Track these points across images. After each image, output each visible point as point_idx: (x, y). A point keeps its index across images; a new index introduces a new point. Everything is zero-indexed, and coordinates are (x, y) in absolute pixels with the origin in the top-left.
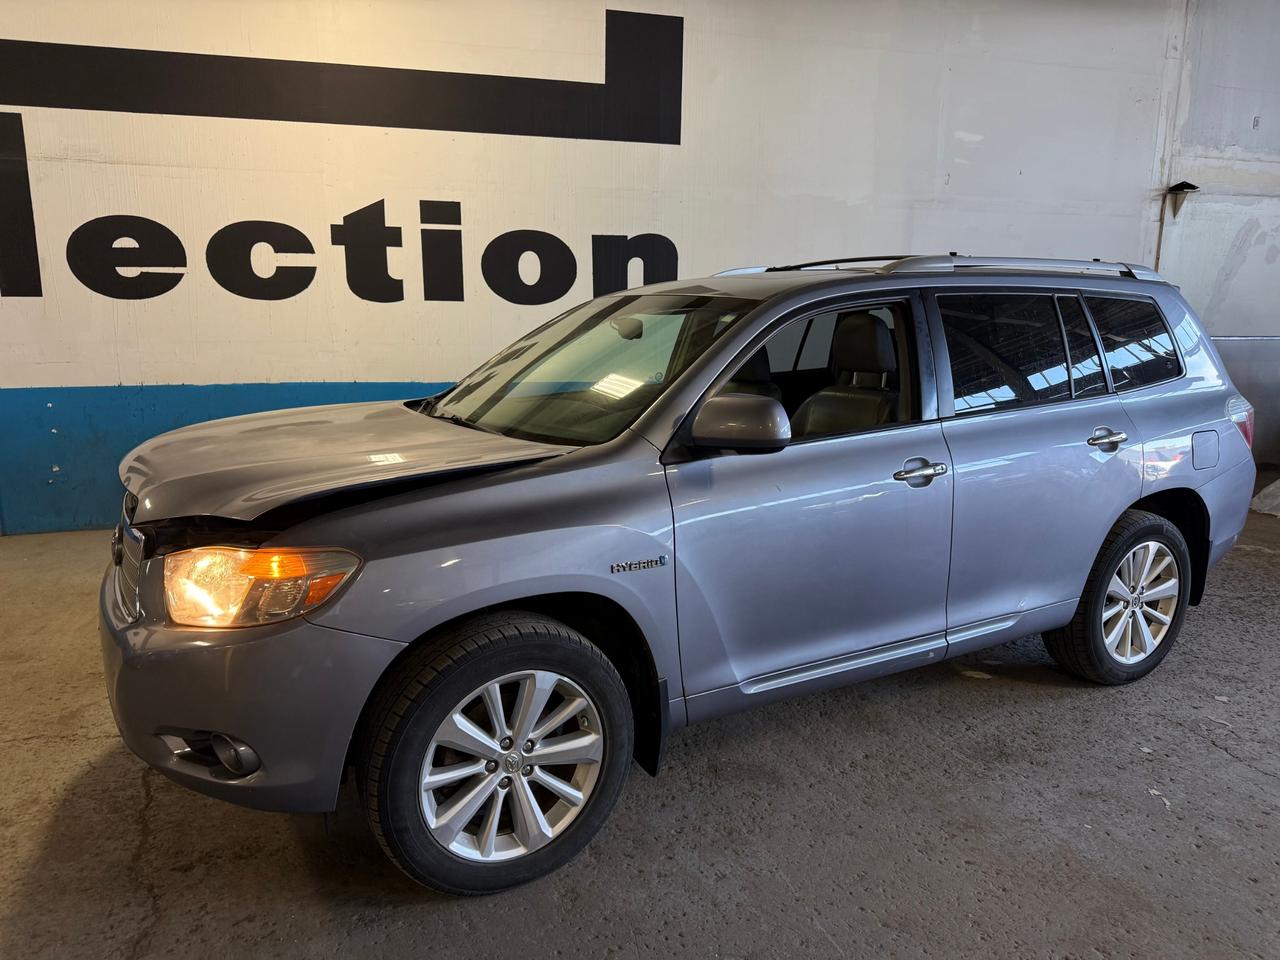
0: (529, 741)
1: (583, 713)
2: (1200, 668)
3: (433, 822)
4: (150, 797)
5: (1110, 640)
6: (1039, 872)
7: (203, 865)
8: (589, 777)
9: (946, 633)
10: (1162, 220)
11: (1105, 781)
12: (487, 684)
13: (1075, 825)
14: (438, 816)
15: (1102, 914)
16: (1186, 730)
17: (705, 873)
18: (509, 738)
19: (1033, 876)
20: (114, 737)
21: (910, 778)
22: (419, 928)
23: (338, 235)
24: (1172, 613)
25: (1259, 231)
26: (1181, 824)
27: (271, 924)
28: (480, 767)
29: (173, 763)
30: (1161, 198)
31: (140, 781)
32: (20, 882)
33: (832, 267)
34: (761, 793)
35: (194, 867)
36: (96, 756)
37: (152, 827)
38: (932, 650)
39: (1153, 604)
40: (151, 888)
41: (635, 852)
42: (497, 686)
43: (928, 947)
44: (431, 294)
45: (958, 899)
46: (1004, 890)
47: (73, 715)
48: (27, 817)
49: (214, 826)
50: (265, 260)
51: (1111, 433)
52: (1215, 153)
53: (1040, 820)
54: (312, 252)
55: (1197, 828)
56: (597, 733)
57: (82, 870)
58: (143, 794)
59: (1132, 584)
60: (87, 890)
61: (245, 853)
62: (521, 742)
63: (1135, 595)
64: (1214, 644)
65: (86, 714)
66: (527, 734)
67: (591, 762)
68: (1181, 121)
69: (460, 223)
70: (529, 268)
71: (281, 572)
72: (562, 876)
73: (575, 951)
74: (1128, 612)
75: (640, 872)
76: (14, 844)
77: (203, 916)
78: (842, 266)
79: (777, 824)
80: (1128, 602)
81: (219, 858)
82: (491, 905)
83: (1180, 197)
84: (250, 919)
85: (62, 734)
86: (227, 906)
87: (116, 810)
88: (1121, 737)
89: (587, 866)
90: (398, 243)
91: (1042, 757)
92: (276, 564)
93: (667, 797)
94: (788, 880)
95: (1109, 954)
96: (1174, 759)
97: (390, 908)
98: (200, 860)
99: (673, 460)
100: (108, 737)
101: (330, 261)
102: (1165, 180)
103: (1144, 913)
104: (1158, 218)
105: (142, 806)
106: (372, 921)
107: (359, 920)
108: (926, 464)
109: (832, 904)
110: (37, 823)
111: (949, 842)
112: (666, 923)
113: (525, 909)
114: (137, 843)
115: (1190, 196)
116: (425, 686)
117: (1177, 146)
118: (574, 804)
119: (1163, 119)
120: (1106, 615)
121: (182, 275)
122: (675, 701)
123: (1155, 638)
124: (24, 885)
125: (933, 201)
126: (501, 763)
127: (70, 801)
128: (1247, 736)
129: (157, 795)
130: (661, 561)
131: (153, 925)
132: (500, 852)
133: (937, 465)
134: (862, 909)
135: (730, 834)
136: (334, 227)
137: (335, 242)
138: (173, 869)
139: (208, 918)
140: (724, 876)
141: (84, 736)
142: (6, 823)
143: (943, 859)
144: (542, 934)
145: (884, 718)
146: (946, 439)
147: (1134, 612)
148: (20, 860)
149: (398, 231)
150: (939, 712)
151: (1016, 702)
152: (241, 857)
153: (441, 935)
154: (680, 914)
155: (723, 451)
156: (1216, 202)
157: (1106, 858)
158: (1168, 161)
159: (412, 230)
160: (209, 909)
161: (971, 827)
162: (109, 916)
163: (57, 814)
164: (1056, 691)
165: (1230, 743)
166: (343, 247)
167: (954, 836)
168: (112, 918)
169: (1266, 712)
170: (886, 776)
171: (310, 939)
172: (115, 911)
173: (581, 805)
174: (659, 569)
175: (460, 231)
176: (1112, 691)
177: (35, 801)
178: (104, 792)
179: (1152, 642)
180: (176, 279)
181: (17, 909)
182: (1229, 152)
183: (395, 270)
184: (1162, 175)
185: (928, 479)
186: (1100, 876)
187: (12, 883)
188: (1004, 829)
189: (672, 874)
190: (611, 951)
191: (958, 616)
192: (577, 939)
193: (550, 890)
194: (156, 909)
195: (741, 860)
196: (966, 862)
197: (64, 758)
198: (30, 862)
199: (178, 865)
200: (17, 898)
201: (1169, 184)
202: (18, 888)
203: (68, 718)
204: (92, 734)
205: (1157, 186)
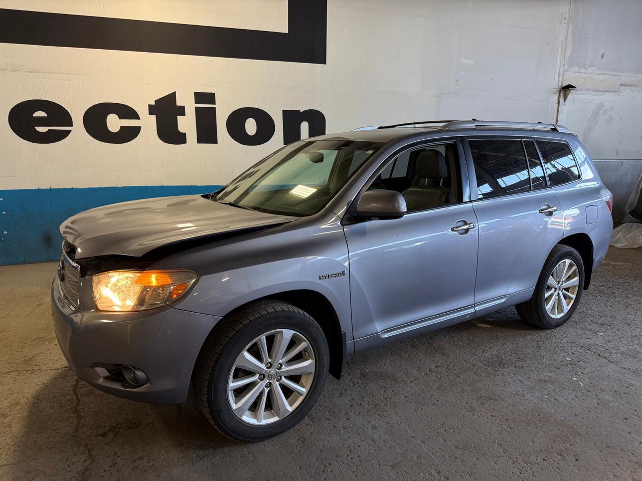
0: (280, 364)
1: (305, 350)
2: (588, 319)
3: (234, 406)
4: (78, 400)
5: (548, 307)
6: (525, 419)
7: (112, 433)
8: (308, 381)
9: (474, 305)
10: (559, 103)
11: (551, 374)
12: (259, 337)
13: (540, 396)
14: (236, 403)
15: (557, 437)
16: (586, 349)
17: (366, 426)
18: (270, 363)
19: (523, 421)
21: (459, 377)
22: (228, 459)
23: (152, 110)
24: (576, 294)
25: (604, 109)
26: (589, 394)
27: (152, 461)
28: (256, 378)
29: (101, 381)
30: (558, 92)
31: (72, 392)
32: (16, 445)
33: (412, 126)
34: (388, 386)
35: (107, 434)
36: (47, 380)
37: (82, 415)
38: (468, 314)
39: (567, 289)
40: (86, 445)
41: (330, 417)
42: (264, 337)
43: (479, 458)
44: (201, 140)
45: (489, 433)
46: (511, 428)
47: (31, 359)
48: (15, 412)
49: (114, 413)
50: (114, 123)
51: (549, 207)
52: (584, 70)
53: (523, 394)
54: (139, 119)
55: (596, 395)
56: (312, 359)
57: (48, 438)
58: (74, 397)
59: (558, 280)
60: (53, 448)
61: (133, 426)
62: (276, 365)
63: (559, 285)
64: (593, 308)
65: (38, 359)
66: (279, 360)
67: (310, 373)
68: (568, 55)
69: (215, 104)
70: (251, 127)
71: (158, 282)
72: (296, 430)
73: (307, 467)
74: (556, 293)
75: (334, 427)
76: (10, 426)
77: (116, 458)
78: (417, 126)
79: (398, 401)
80: (556, 289)
81: (119, 429)
82: (262, 446)
83: (567, 92)
84: (141, 458)
85: (27, 369)
86: (128, 452)
87: (61, 407)
88: (556, 354)
89: (308, 425)
90: (183, 114)
91: (520, 364)
92: (153, 279)
93: (342, 390)
94: (407, 428)
95: (564, 456)
96: (581, 363)
97: (211, 450)
98: (110, 430)
99: (347, 223)
100: (51, 370)
101: (148, 123)
102: (560, 84)
103: (577, 436)
104: (557, 102)
105: (75, 405)
106: (204, 456)
107: (197, 456)
108: (465, 223)
109: (430, 438)
110: (21, 415)
111: (481, 406)
112: (350, 451)
113: (280, 447)
114: (75, 422)
115: (572, 91)
116: (230, 338)
117: (566, 67)
118: (301, 395)
119: (559, 54)
120: (547, 295)
121: (71, 131)
122: (349, 343)
123: (568, 306)
124: (19, 446)
125: (450, 93)
126: (266, 376)
127: (37, 402)
128: (614, 351)
129: (82, 398)
130: (343, 273)
131: (91, 464)
132: (266, 420)
133: (471, 223)
134: (445, 440)
135: (376, 406)
136: (150, 106)
137: (151, 113)
138: (97, 436)
139: (119, 459)
140: (376, 427)
141: (39, 370)
142: (4, 416)
143: (479, 415)
144: (290, 459)
145: (443, 348)
146: (474, 211)
147: (558, 293)
148: (15, 434)
149: (183, 108)
150: (468, 344)
151: (504, 338)
152: (131, 428)
153: (239, 462)
154: (357, 446)
155: (372, 218)
156: (584, 94)
157: (556, 411)
158: (562, 74)
159: (191, 107)
160: (119, 454)
161: (491, 399)
162: (67, 460)
163: (31, 410)
164: (523, 332)
165: (607, 355)
166: (155, 116)
167: (483, 404)
168: (68, 461)
169: (621, 339)
170: (447, 375)
171: (173, 467)
172: (70, 457)
173: (305, 395)
174: (342, 277)
175: (215, 108)
176: (549, 332)
177: (18, 404)
178: (54, 398)
179: (567, 308)
180: (68, 133)
181: (17, 460)
182: (590, 70)
183: (181, 128)
184: (559, 81)
185: (467, 231)
186: (554, 420)
187: (12, 446)
188: (507, 399)
189: (350, 427)
190: (325, 466)
191: (480, 297)
192: (307, 461)
193: (291, 437)
194: (90, 456)
195: (382, 419)
196: (491, 416)
197: (30, 382)
198: (20, 435)
199: (99, 433)
200: (16, 453)
201: (562, 85)
202: (16, 448)
203: (28, 361)
204: (42, 369)
205: (556, 86)
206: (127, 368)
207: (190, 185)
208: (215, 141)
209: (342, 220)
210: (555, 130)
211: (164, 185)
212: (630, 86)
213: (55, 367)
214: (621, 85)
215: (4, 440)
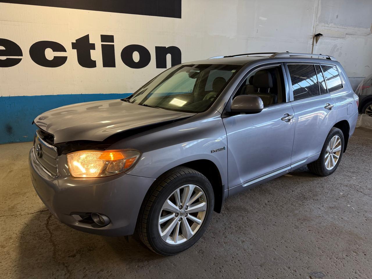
0: (187, 206)
1: (201, 197)
2: (345, 170)
3: (162, 234)
4: (51, 233)
5: (326, 164)
6: (329, 231)
7: (79, 254)
8: (203, 216)
9: (291, 164)
10: (313, 44)
11: (335, 203)
12: (176, 190)
13: (332, 217)
14: (162, 232)
15: (350, 241)
16: (349, 188)
17: (238, 241)
18: (181, 206)
19: (328, 233)
20: (30, 214)
21: (283, 207)
22: (159, 267)
23: (74, 46)
24: (339, 155)
25: (337, 48)
26: (360, 214)
27: (109, 271)
28: (174, 215)
29: (77, 224)
30: (313, 38)
31: (45, 228)
32: (16, 267)
34: (244, 215)
35: (76, 255)
36: (27, 221)
37: (56, 243)
38: (288, 170)
39: (335, 153)
40: (64, 264)
41: (214, 236)
42: (179, 190)
43: (309, 257)
44: (105, 65)
45: (311, 241)
46: (322, 237)
47: (13, 208)
48: (10, 244)
49: (77, 241)
50: (50, 54)
51: (329, 105)
52: (327, 25)
53: (323, 216)
54: (66, 51)
55: (364, 215)
56: (205, 202)
57: (37, 260)
58: (48, 232)
59: (331, 148)
60: (42, 267)
61: (92, 249)
62: (185, 207)
63: (331, 151)
64: (346, 163)
65: (17, 207)
66: (186, 204)
67: (204, 211)
68: (318, 16)
69: (114, 42)
70: (136, 57)
71: (114, 158)
72: (196, 246)
73: (210, 269)
74: (330, 155)
75: (219, 242)
76: (9, 254)
77: (85, 271)
79: (252, 224)
80: (330, 153)
81: (83, 251)
82: (178, 258)
83: (318, 38)
84: (102, 270)
85: (12, 215)
86: (92, 267)
87: (41, 239)
88: (333, 191)
89: (202, 242)
90: (94, 48)
91: (316, 198)
92: (112, 155)
94: (262, 240)
95: (357, 253)
96: (349, 196)
97: (146, 262)
98: (77, 252)
99: (225, 117)
100: (28, 214)
101: (72, 55)
102: (314, 33)
103: (361, 240)
104: (312, 44)
105: (50, 237)
106: (143, 267)
107: (138, 267)
108: (288, 115)
109: (277, 246)
110: (14, 246)
111: (301, 225)
112: (233, 257)
113: (189, 258)
114: (52, 249)
115: (321, 37)
116: (160, 192)
117: (317, 23)
118: (199, 224)
119: (314, 14)
120: (326, 156)
121: (21, 59)
122: (226, 190)
123: (335, 162)
124: (18, 267)
125: (253, 38)
126: (179, 214)
127: (23, 237)
128: (365, 188)
129: (53, 232)
130: (224, 148)
131: (69, 276)
132: (180, 241)
133: (291, 115)
134: (287, 247)
135: (240, 228)
136: (73, 43)
137: (73, 48)
138: (69, 257)
139: (87, 272)
140: (244, 241)
141: (20, 215)
142: (3, 247)
143: (302, 230)
144: (197, 265)
146: (293, 108)
147: (331, 155)
148: (13, 259)
149: (94, 45)
151: (302, 183)
152: (90, 250)
153: (166, 269)
154: (236, 254)
155: (241, 113)
156: (327, 39)
157: (344, 225)
158: (315, 27)
159: (98, 44)
160: (87, 269)
161: (306, 220)
162: (53, 275)
163: (20, 242)
165: (362, 190)
166: (76, 50)
167: (302, 223)
168: (54, 276)
169: (367, 181)
170: (276, 207)
171: (125, 275)
172: (54, 273)
173: (201, 224)
174: (224, 150)
175: (114, 45)
176: (326, 178)
177: (11, 238)
178: (34, 233)
179: (335, 164)
181: (19, 276)
182: (330, 25)
183: (93, 58)
184: (313, 31)
185: (289, 120)
186: (345, 231)
187: (13, 267)
188: (315, 220)
189: (228, 242)
190: (220, 268)
191: (295, 159)
192: (208, 265)
193: (194, 250)
194: (68, 271)
195: (246, 236)
196: (309, 230)
197: (16, 222)
198: (17, 259)
199: (70, 255)
200: (17, 272)
201: (315, 34)
202: (16, 269)
203: (12, 209)
204: (22, 214)
205: (312, 34)
206: (95, 215)
207: (99, 93)
208: (114, 66)
209: (222, 114)
210: (329, 59)
211: (82, 94)
212: (351, 35)
213: (30, 212)
214: (347, 34)
215: (6, 264)
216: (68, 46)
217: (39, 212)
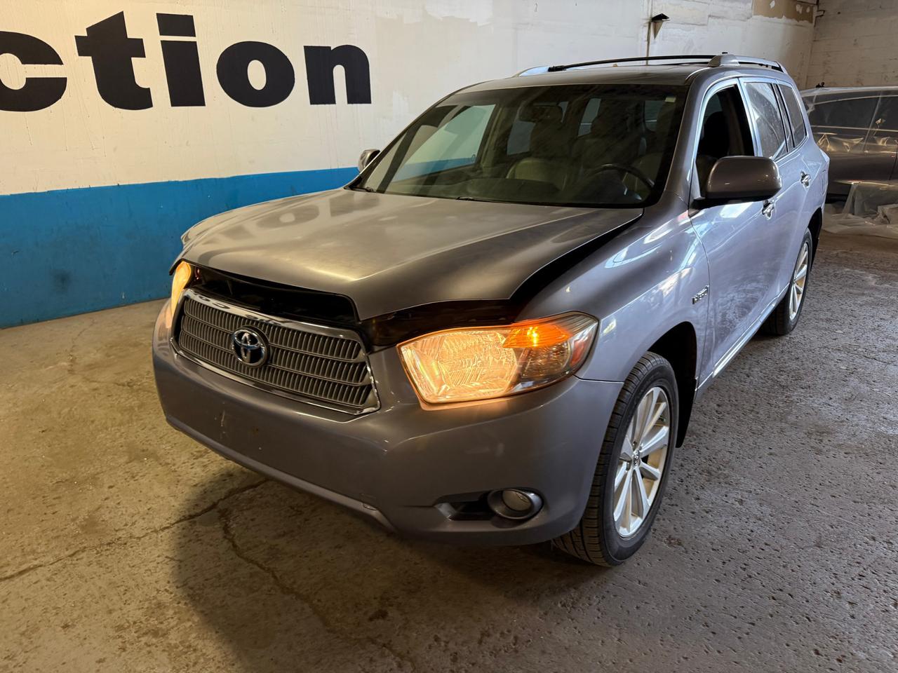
0: (642, 441)
3: (615, 516)
4: (269, 570)
5: (790, 307)
7: (391, 608)
8: (660, 457)
9: (760, 317)
10: (648, 39)
13: (865, 417)
16: (847, 353)
18: (635, 442)
23: (84, 45)
25: (693, 48)
28: (624, 468)
29: (450, 526)
30: (647, 25)
31: (239, 559)
35: (386, 612)
36: (167, 551)
37: (304, 592)
40: (372, 641)
41: (673, 501)
44: (176, 100)
47: (91, 522)
48: (173, 622)
50: (12, 71)
54: (60, 63)
56: (667, 425)
57: (291, 647)
59: (796, 271)
60: (319, 661)
61: (412, 587)
62: (639, 444)
65: (105, 518)
67: (664, 449)
69: (194, 35)
71: (541, 341)
75: (693, 513)
76: (192, 648)
77: (446, 646)
79: (727, 460)
81: (395, 598)
83: (658, 24)
84: (486, 634)
85: (105, 542)
86: (454, 631)
87: (252, 590)
88: (823, 363)
89: (658, 519)
90: (141, 53)
91: (803, 383)
92: (534, 334)
94: (776, 491)
96: (860, 370)
97: (573, 590)
98: (383, 604)
100: (156, 532)
101: (79, 72)
102: (649, 14)
104: (646, 39)
105: (271, 579)
106: (574, 603)
107: (564, 606)
108: (768, 203)
110: (190, 623)
114: (307, 608)
115: (665, 24)
118: (656, 479)
122: (696, 391)
123: (798, 302)
125: (528, 24)
126: (633, 459)
127: (196, 595)
128: (875, 350)
129: (272, 566)
130: (707, 290)
131: (414, 667)
132: (634, 526)
133: (771, 203)
136: (78, 39)
137: (81, 53)
138: (371, 619)
139: (452, 646)
142: (158, 633)
143: (833, 455)
144: (691, 572)
148: (219, 659)
149: (140, 42)
152: (413, 592)
154: (749, 532)
156: (676, 28)
159: (153, 42)
160: (444, 639)
163: (198, 610)
165: (872, 355)
166: (90, 58)
167: (821, 440)
169: (866, 335)
170: (744, 414)
173: (660, 477)
174: (706, 296)
175: (195, 43)
176: (787, 337)
177: (160, 606)
178: (218, 578)
179: (798, 305)
183: (141, 81)
184: (648, 10)
189: (712, 508)
190: (744, 569)
192: (714, 568)
193: (656, 542)
194: (401, 656)
195: (737, 488)
197: (138, 561)
198: (232, 657)
201: (651, 15)
205: (646, 17)
207: (167, 180)
209: (689, 207)
210: (779, 70)
211: (120, 184)
212: (719, 17)
213: (157, 525)
214: (710, 16)
216: (65, 47)
217: (180, 521)
